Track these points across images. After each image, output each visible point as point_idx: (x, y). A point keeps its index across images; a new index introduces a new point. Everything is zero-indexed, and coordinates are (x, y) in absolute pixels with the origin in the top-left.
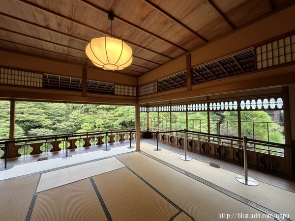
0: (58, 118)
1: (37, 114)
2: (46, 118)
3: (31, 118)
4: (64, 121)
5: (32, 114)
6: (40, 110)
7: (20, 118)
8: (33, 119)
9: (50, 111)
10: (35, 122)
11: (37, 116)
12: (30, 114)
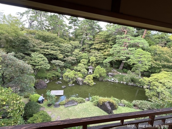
0: (66, 54)
1: (55, 50)
2: (60, 53)
3: (52, 52)
4: (70, 56)
5: (53, 50)
6: (57, 48)
7: (46, 52)
8: (53, 53)
9: (62, 49)
10: (54, 56)
11: (55, 51)
12: (51, 50)
